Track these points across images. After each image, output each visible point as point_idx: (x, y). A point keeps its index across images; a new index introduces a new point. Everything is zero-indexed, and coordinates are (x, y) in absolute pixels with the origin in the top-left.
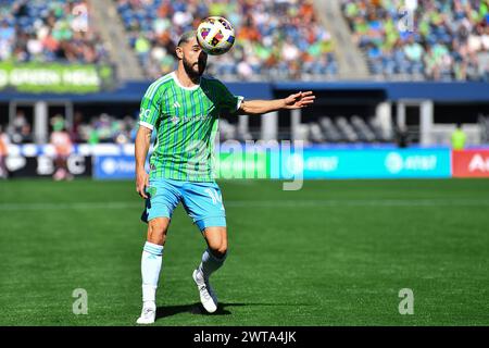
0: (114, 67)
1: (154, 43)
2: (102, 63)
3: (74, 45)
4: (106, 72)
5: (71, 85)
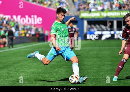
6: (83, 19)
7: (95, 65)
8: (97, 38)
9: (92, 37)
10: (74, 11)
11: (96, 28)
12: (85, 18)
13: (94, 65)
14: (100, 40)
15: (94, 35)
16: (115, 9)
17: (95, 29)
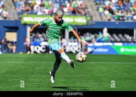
0: (91, 17)
1: (105, 9)
2: (87, 15)
3: (78, 9)
4: (89, 18)
5: (77, 23)
6: (25, 25)
7: (44, 82)
8: (44, 50)
9: (38, 49)
10: (14, 14)
11: (43, 37)
12: (28, 23)
13: (42, 82)
14: (47, 54)
15: (40, 46)
16: (68, 14)
17: (42, 39)
